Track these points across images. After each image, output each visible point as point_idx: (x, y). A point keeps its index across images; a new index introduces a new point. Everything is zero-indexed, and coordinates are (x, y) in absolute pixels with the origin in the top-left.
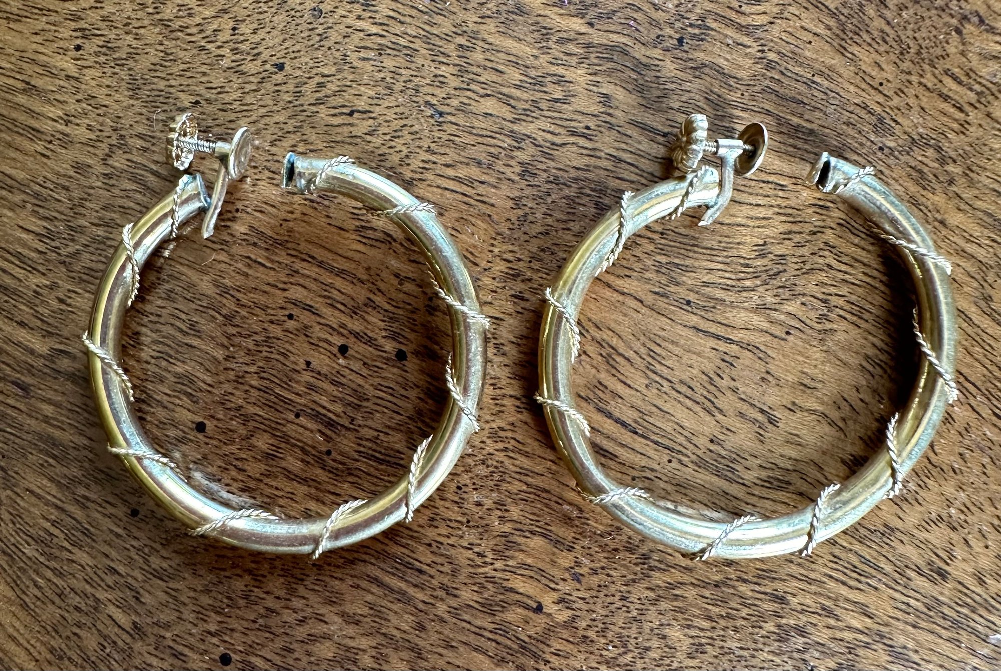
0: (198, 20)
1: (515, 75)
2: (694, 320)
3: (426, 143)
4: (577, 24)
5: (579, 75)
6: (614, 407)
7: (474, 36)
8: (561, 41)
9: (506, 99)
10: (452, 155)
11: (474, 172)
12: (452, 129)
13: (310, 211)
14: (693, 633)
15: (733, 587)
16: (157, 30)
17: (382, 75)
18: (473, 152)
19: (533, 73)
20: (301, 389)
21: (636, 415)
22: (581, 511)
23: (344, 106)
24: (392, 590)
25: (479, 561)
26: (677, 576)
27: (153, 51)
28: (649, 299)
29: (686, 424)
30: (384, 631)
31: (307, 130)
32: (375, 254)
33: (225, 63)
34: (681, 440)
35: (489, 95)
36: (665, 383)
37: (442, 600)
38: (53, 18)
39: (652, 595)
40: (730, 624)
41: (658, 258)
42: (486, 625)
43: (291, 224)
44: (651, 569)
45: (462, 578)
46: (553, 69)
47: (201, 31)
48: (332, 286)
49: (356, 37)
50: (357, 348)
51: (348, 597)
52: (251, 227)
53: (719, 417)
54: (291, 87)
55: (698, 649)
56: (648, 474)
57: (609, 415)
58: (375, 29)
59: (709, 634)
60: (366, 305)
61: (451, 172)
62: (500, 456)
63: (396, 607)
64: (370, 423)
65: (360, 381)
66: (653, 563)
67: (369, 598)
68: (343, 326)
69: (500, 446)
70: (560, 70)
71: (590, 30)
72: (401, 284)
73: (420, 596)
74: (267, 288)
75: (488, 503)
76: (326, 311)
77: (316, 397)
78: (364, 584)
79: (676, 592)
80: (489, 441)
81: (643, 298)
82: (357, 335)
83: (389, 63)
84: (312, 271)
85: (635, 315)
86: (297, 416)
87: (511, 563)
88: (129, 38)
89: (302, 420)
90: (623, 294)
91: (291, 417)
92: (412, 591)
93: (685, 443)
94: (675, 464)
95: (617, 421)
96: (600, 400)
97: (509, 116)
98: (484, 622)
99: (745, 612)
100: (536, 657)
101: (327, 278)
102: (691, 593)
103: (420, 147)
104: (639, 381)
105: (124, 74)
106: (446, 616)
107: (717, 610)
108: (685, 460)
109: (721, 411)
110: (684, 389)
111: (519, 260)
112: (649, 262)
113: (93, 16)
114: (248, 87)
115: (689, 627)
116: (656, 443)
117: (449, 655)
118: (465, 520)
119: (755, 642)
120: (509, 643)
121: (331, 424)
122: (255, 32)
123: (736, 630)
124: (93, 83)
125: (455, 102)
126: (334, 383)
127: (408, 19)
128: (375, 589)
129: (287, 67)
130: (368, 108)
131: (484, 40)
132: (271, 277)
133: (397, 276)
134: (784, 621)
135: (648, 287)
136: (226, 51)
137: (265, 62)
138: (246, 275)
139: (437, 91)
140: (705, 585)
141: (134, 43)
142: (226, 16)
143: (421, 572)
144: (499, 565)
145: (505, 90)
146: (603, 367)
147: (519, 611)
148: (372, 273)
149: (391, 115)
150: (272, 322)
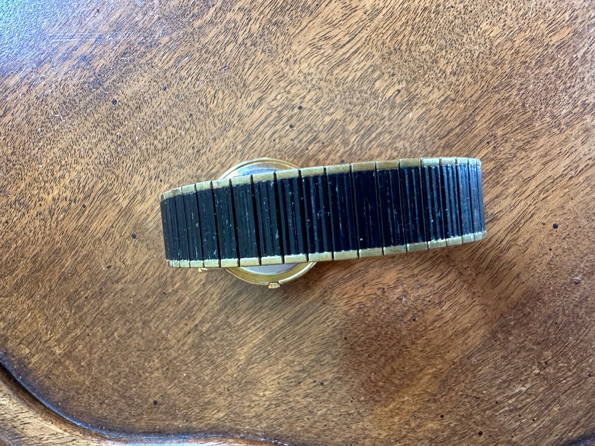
0: (166, 138)
1: (222, 37)
2: (323, 5)
3: (233, 75)
4: (212, 10)
5: (229, 15)
6: (342, 43)
7: (204, 46)
8: (216, 18)
9: (228, 43)
10: (241, 68)
11: (249, 62)
12: (232, 64)
13: (242, 122)
14: (425, 42)
15: (416, 23)
16: (164, 152)
17: (206, 82)
18: (242, 60)
19: (223, 31)
20: (299, 145)
21: (348, 36)
22: (372, 66)
23: (211, 99)
24: (375, 138)
25: (376, 105)
26: (405, 41)
27: (171, 156)
28: (311, 18)
29: (356, 20)
30: (387, 145)
31: (215, 114)
32: (264, 105)
33: (183, 133)
34: (361, 24)
35: (225, 49)
36: (341, 22)
37: (384, 122)
38: (148, 186)
39: (408, 52)
40: (427, 29)
41: (299, 10)
42: (398, 110)
43: (244, 130)
44: (399, 49)
45: (380, 113)
46: (224, 23)
47: (170, 138)
48: (269, 123)
49: (190, 86)
50: (292, 121)
51: (372, 153)
52: (241, 143)
53: (358, 8)
54: (199, 114)
55: (431, 42)
56: (368, 39)
57: (344, 45)
58: (190, 79)
59: (428, 37)
60: (279, 114)
61: (246, 70)
62: (345, 86)
63: (381, 138)
64: (318, 126)
65: (303, 125)
66: (398, 48)
67: (375, 146)
68: (283, 124)
69: (341, 85)
70: (225, 21)
71: (215, 6)
72: (277, 100)
73: (380, 129)
74: (262, 145)
75: (359, 95)
76: (277, 127)
77: (304, 141)
78: (370, 146)
79: (410, 43)
80: (339, 88)
81: (310, 20)
82: (288, 120)
83: (202, 78)
84: (261, 128)
85: (315, 25)
86: (307, 149)
87: (381, 95)
88: (164, 163)
89: (310, 148)
90: (306, 26)
91: (307, 151)
92: (378, 131)
93: (363, 23)
94: (368, 29)
95: (347, 43)
96: (338, 46)
97: (234, 44)
98: (396, 111)
99: (425, 22)
100: (414, 98)
101: (266, 124)
102: (412, 38)
103: (234, 78)
104: (337, 31)
105: (175, 169)
106: (390, 123)
107: (421, 32)
108: (368, 25)
109: (357, 7)
110: (345, 17)
111: (283, 57)
112: (299, 14)
113: (152, 172)
114: (194, 128)
115: (423, 43)
116: (359, 33)
117: (403, 126)
118: (361, 106)
119: (436, 22)
120: (406, 105)
121: (314, 139)
122: (176, 120)
123: (430, 28)
124: (174, 180)
125: (223, 60)
126: (301, 134)
127: (190, 67)
128: (373, 143)
129: (192, 113)
130: (215, 91)
131: (206, 44)
132: (259, 142)
133: (273, 100)
134: (433, 10)
135: (307, 17)
136: (179, 132)
137: (188, 120)
138: (256, 150)
139: (218, 65)
140: (411, 33)
141: (166, 162)
142: (168, 127)
143: (373, 126)
144: (380, 99)
145: (225, 42)
146: (328, 41)
147: (397, 98)
148: (269, 107)
149: (220, 84)
150: (274, 147)
